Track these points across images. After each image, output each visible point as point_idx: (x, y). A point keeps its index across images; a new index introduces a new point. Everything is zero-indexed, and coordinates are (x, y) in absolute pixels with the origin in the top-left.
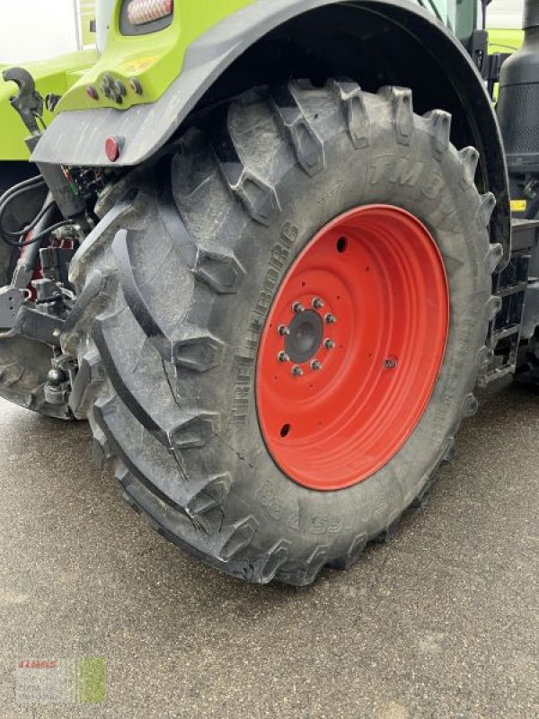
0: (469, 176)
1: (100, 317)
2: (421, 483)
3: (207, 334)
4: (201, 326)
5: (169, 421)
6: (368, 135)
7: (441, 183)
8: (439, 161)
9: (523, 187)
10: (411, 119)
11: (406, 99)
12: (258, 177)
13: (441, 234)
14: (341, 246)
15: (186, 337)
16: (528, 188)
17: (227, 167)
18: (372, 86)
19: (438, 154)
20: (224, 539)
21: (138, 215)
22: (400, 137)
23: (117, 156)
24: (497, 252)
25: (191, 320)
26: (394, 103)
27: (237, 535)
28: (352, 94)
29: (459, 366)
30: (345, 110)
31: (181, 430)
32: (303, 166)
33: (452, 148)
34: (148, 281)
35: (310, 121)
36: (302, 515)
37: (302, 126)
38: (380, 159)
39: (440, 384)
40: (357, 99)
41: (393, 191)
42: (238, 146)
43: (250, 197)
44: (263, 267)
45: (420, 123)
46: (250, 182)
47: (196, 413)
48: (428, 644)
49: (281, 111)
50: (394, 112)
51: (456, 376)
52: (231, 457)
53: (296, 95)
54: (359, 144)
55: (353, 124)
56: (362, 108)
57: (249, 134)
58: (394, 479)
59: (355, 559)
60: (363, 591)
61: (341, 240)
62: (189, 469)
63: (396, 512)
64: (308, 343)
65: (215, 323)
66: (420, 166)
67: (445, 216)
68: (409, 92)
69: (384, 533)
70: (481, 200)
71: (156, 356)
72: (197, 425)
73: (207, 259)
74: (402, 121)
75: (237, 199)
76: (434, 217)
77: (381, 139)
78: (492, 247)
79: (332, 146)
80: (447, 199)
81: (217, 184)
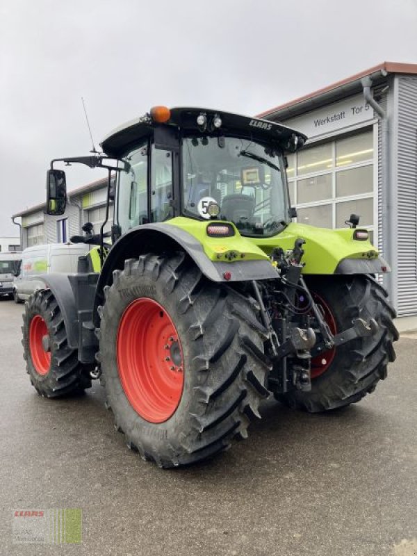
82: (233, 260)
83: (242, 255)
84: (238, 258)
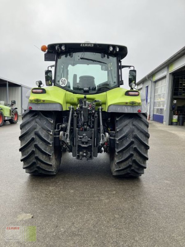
82: (39, 102)
83: (44, 101)
84: (42, 102)
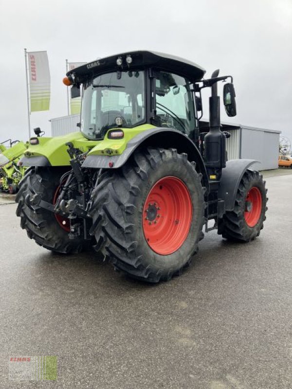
0: (194, 168)
1: (105, 203)
2: (188, 257)
3: (132, 205)
4: (131, 203)
5: (124, 226)
6: (167, 160)
7: (186, 171)
8: (185, 165)
9: (214, 172)
10: (177, 156)
11: (175, 151)
12: (143, 170)
13: (187, 184)
14: (161, 188)
15: (128, 205)
16: (215, 172)
17: (136, 168)
18: (167, 149)
19: (185, 164)
20: (136, 261)
21: (114, 179)
22: (174, 160)
23: (112, 166)
24: (205, 189)
25: (129, 202)
26: (172, 152)
27: (139, 260)
28: (163, 151)
29: (197, 222)
30: (161, 155)
31: (127, 228)
32: (152, 167)
33: (188, 162)
34: (118, 194)
35: (153, 158)
36: (155, 259)
37: (152, 159)
38: (170, 165)
39: (192, 227)
40: (164, 152)
41: (174, 173)
42: (138, 163)
43: (142, 175)
44: (144, 190)
45: (179, 156)
46: (141, 171)
47: (130, 224)
48: (192, 293)
49: (147, 156)
50: (173, 154)
51: (196, 225)
52: (137, 237)
53: (149, 151)
54: (165, 162)
55: (163, 157)
56: (165, 154)
57: (140, 161)
58: (180, 254)
59: (170, 278)
60: (173, 285)
61: (161, 186)
62: (128, 239)
63: (181, 265)
64: (153, 215)
65: (134, 203)
66: (180, 167)
67: (188, 179)
68: (176, 150)
69: (178, 272)
70: (198, 175)
71: (120, 211)
72: (130, 228)
73: (133, 188)
74: (175, 156)
75: (139, 175)
76: (185, 179)
77: (170, 161)
78: (203, 188)
79: (159, 163)
80: (188, 175)
81: (133, 172)
